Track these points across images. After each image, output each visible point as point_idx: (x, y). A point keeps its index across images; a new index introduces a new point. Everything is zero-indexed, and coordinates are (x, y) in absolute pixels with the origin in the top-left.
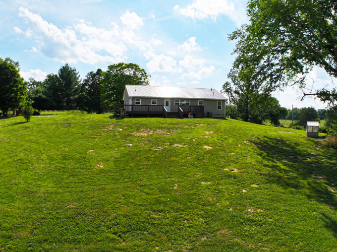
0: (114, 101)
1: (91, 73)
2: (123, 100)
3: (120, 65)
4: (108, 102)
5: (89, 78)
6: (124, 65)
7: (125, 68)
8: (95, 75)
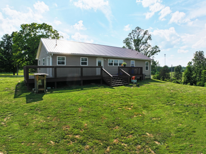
0: (26, 60)
1: (7, 35)
2: (37, 58)
3: (33, 24)
4: (19, 62)
5: (5, 40)
6: (37, 26)
7: (38, 27)
8: (10, 37)
